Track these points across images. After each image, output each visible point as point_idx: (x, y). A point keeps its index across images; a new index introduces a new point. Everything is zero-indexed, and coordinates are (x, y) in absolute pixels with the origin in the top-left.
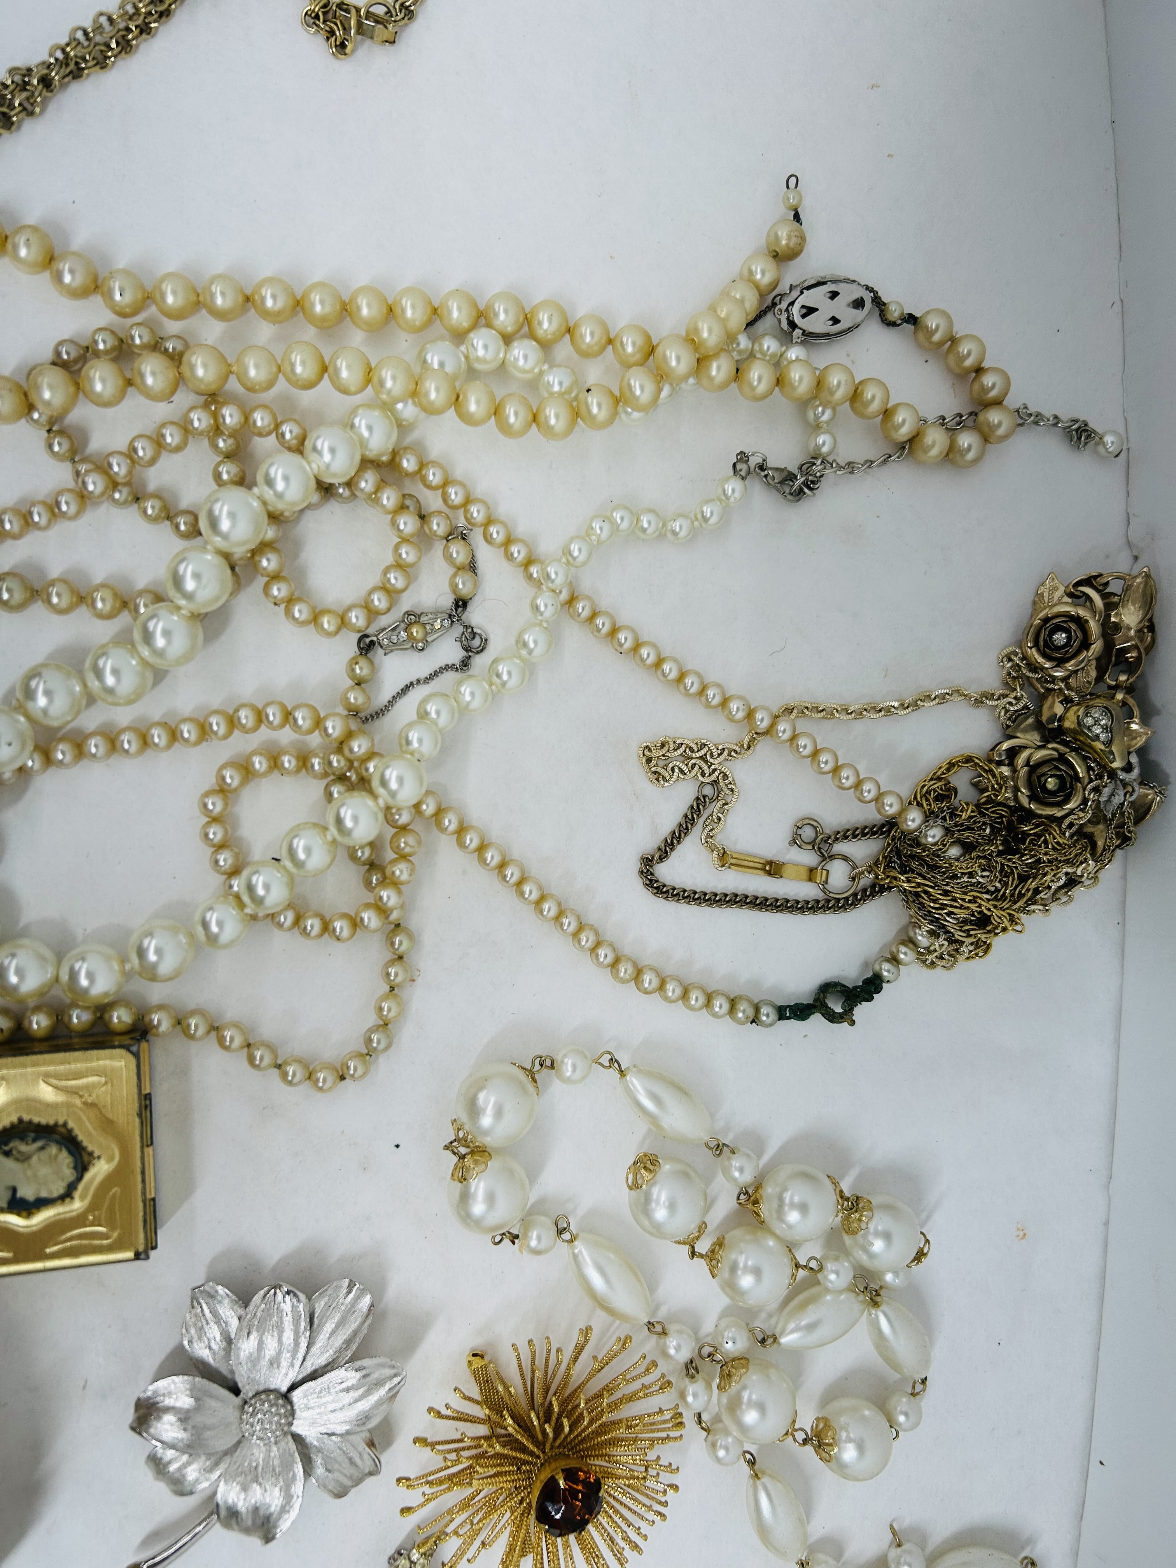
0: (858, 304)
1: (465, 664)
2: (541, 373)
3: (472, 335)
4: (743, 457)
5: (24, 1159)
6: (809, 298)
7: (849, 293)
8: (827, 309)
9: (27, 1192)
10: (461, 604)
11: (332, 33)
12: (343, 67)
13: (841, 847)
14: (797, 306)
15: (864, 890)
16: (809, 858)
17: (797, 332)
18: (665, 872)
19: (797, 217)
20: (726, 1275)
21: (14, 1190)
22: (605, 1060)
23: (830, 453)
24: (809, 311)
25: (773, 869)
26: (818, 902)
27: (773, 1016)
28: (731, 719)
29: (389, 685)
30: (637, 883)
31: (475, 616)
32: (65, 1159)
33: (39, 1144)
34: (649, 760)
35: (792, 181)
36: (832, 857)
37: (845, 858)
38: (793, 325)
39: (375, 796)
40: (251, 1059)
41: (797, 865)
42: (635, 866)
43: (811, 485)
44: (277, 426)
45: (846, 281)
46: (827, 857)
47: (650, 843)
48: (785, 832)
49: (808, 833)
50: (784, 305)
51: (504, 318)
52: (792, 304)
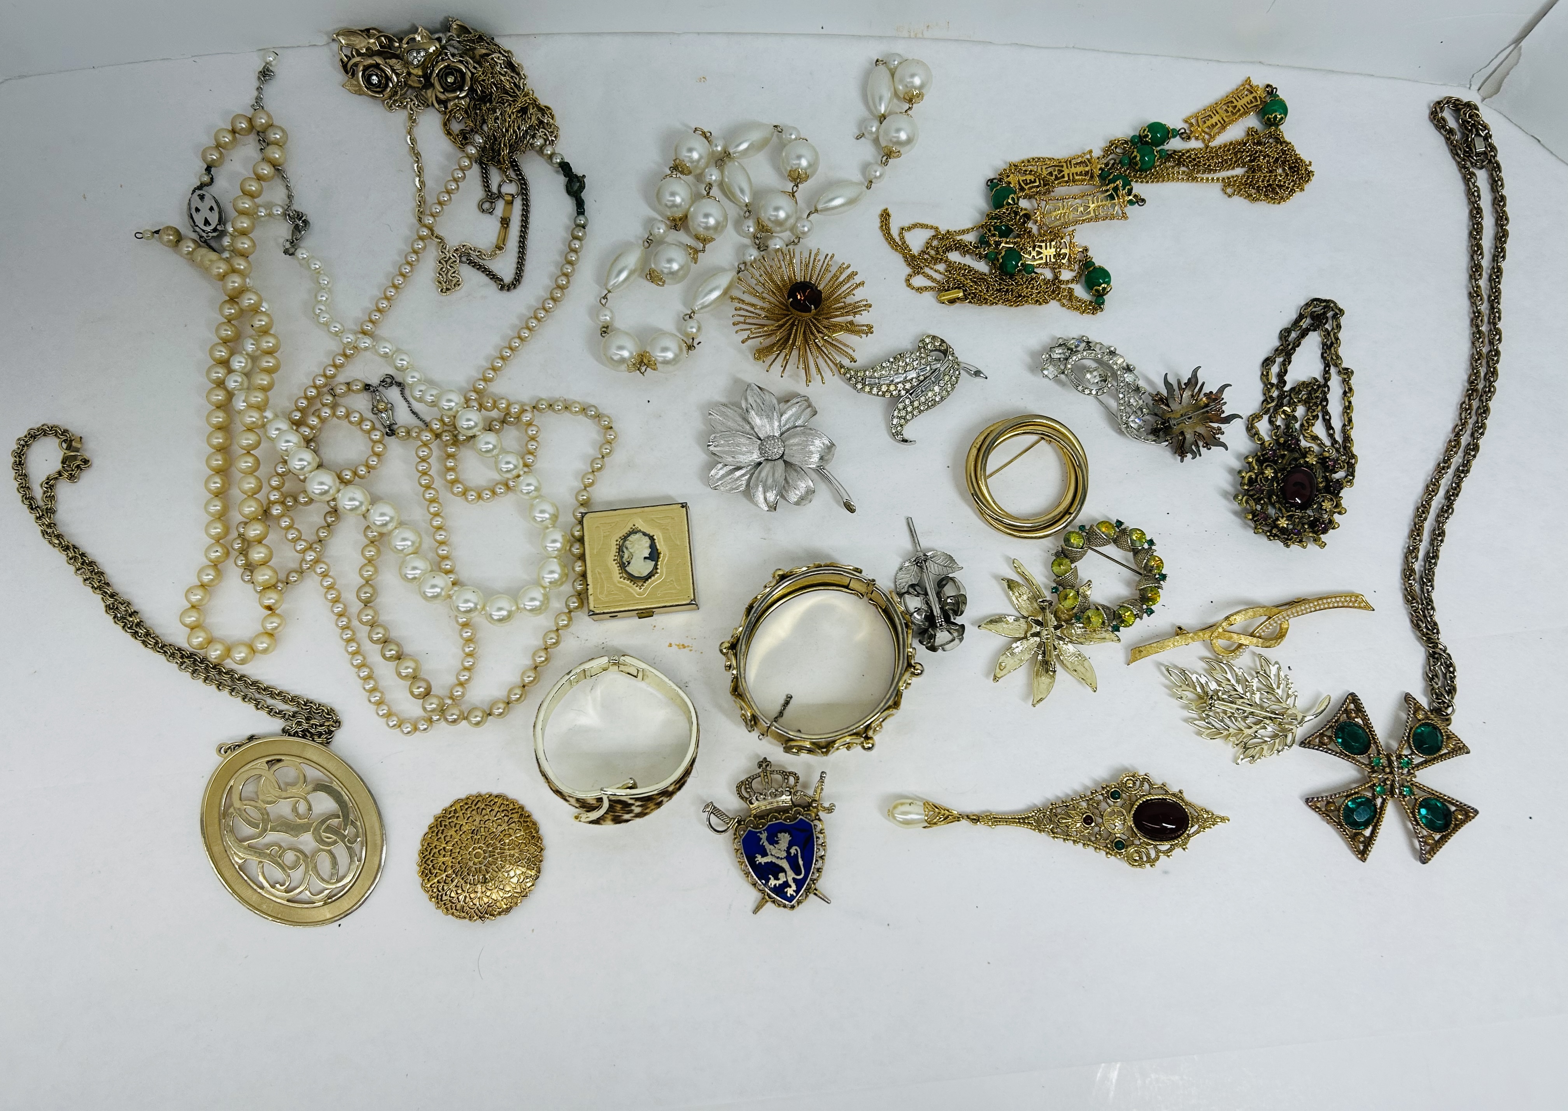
0: (202, 197)
1: (399, 384)
2: (247, 354)
3: (229, 389)
4: (286, 252)
5: (631, 555)
6: (200, 222)
7: (196, 202)
8: (205, 213)
9: (647, 553)
10: (367, 387)
11: (78, 467)
12: (96, 462)
13: (494, 189)
14: (205, 228)
15: (517, 175)
16: (500, 205)
17: (218, 227)
18: (508, 278)
19: (157, 232)
20: (711, 232)
21: (645, 558)
22: (603, 301)
23: (283, 208)
24: (207, 222)
25: (505, 222)
26: (523, 199)
27: (581, 217)
28: (424, 248)
29: (412, 420)
30: (514, 293)
31: (375, 381)
32: (633, 538)
33: (625, 550)
34: (448, 289)
35: (139, 235)
36: (499, 192)
37: (500, 186)
38: (215, 230)
39: (457, 412)
40: (599, 469)
41: (504, 211)
42: (505, 294)
43: (299, 216)
44: (278, 474)
45: (189, 204)
46: (500, 195)
47: (493, 287)
48: (486, 218)
49: (486, 206)
50: (204, 235)
51: (220, 373)
52: (204, 231)
